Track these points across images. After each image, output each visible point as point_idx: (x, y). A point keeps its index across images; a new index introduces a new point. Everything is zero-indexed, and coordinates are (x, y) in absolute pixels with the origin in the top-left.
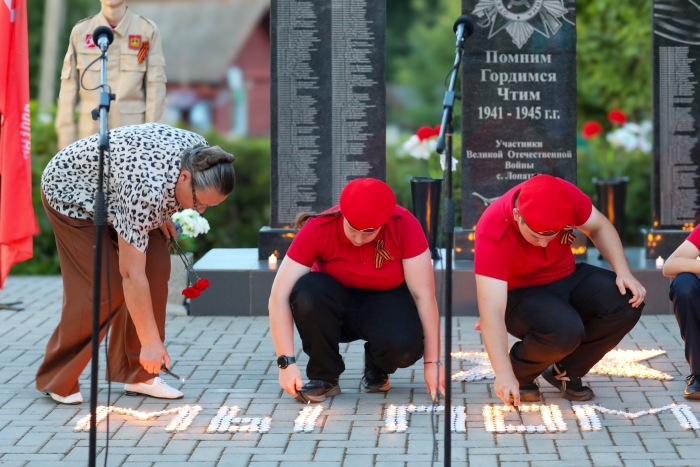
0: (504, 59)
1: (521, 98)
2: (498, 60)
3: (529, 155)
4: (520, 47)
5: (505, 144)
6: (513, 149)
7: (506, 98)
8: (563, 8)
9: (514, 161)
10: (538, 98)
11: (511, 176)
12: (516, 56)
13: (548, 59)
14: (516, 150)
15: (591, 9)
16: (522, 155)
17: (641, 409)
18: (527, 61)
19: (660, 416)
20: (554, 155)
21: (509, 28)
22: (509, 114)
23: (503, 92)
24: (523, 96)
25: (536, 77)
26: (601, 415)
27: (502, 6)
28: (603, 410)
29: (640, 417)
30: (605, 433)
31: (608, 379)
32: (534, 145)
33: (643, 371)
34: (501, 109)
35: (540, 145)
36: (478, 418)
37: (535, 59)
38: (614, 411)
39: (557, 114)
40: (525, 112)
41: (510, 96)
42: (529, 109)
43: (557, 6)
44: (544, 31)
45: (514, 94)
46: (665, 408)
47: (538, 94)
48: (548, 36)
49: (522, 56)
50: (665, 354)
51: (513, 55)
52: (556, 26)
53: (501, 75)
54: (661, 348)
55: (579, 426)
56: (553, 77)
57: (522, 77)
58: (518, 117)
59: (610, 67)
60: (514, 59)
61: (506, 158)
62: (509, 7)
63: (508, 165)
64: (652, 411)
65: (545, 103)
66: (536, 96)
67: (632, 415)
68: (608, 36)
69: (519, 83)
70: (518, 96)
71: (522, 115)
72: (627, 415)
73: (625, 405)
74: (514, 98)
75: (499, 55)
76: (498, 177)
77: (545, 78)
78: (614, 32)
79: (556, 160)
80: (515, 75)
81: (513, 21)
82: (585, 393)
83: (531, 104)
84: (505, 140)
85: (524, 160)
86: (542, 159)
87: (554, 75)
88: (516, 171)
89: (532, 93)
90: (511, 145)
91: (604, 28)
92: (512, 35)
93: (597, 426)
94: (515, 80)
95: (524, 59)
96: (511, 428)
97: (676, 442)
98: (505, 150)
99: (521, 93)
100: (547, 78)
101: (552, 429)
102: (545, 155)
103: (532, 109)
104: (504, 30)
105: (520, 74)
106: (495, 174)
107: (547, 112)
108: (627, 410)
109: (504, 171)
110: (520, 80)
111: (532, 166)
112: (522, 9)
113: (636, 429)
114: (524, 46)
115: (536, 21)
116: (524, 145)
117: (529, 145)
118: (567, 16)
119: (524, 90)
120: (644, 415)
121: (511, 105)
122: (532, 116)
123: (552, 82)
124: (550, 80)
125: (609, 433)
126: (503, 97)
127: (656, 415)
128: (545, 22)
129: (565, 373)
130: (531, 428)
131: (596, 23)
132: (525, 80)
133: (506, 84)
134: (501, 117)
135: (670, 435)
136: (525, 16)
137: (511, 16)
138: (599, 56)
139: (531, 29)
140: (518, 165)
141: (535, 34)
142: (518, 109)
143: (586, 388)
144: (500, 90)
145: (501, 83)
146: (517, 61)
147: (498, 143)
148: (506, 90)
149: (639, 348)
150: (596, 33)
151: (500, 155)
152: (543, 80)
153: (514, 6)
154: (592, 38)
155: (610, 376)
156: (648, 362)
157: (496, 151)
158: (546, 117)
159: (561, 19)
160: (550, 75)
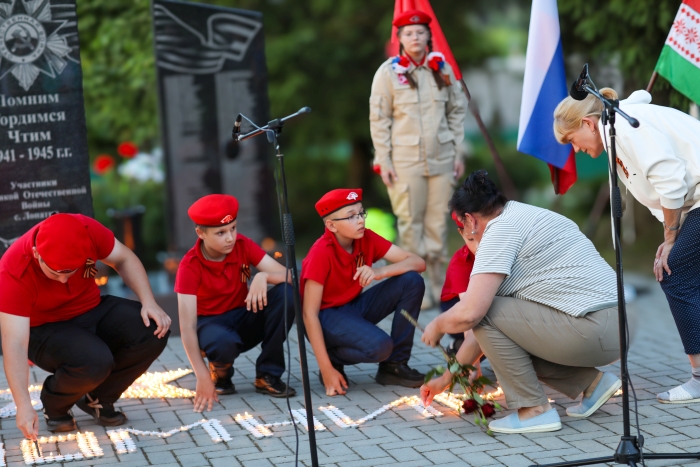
0: (12, 102)
1: (32, 139)
2: (6, 103)
3: (44, 194)
4: (27, 89)
5: (20, 186)
6: (27, 189)
7: (18, 140)
8: (66, 47)
9: (30, 201)
10: (49, 138)
11: (29, 216)
12: (24, 99)
13: (55, 98)
14: (32, 190)
15: (95, 45)
16: (37, 195)
17: (173, 427)
18: (35, 102)
19: (192, 432)
20: (68, 192)
21: (14, 72)
22: (22, 156)
23: (14, 134)
24: (34, 137)
25: (45, 118)
26: (135, 438)
27: (6, 50)
28: (137, 432)
29: (173, 435)
30: (141, 454)
31: (139, 402)
32: (48, 184)
33: (172, 392)
34: (13, 152)
35: (54, 183)
36: (16, 452)
37: (43, 99)
38: (147, 432)
39: (69, 152)
40: (37, 152)
41: (21, 138)
42: (41, 149)
43: (60, 46)
44: (50, 71)
45: (25, 136)
46: (196, 424)
47: (48, 134)
48: (53, 76)
49: (30, 98)
50: (193, 373)
51: (21, 98)
52: (61, 65)
53: (11, 118)
54: (188, 368)
55: (115, 450)
56: (62, 116)
57: (32, 119)
58: (31, 158)
59: (118, 100)
60: (23, 101)
61: (22, 199)
62: (13, 50)
63: (25, 205)
64: (183, 428)
65: (55, 143)
66: (46, 136)
67: (165, 435)
68: (113, 69)
69: (29, 125)
70: (29, 138)
71: (34, 156)
72: (159, 434)
73: (157, 425)
74: (25, 140)
75: (6, 99)
76: (16, 218)
77: (54, 117)
78: (120, 65)
79: (72, 196)
80: (24, 117)
81: (18, 64)
82: (118, 418)
83: (42, 144)
84: (20, 181)
85: (41, 199)
86: (57, 197)
87: (63, 114)
88: (33, 211)
89: (42, 134)
90: (26, 185)
91: (109, 62)
92: (18, 77)
93: (132, 448)
94: (24, 122)
95: (32, 100)
96: (50, 458)
97: (209, 455)
98: (20, 191)
99: (32, 135)
100: (55, 117)
101: (89, 455)
102: (60, 193)
103: (44, 149)
104: (10, 74)
105: (29, 116)
106: (13, 216)
107: (58, 151)
108: (160, 430)
109: (21, 212)
110: (30, 121)
111: (48, 205)
112: (26, 52)
113: (170, 447)
114: (31, 88)
115: (40, 62)
116: (38, 184)
117: (44, 184)
118: (71, 54)
119: (34, 131)
120: (176, 433)
121: (22, 148)
122: (44, 155)
123: (61, 121)
124: (59, 119)
125: (144, 453)
126: (14, 140)
127: (188, 431)
128: (50, 63)
129: (97, 401)
130: (69, 457)
131: (101, 58)
132: (34, 121)
133: (16, 127)
134: (14, 159)
135: (202, 450)
136: (30, 58)
137: (16, 59)
138: (106, 91)
139: (36, 70)
140: (35, 205)
141: (41, 75)
142: (30, 150)
143: (118, 413)
144: (10, 133)
145: (11, 126)
146: (25, 103)
147: (13, 185)
148: (17, 133)
149: (166, 369)
150: (102, 67)
151: (16, 196)
152: (52, 119)
153: (18, 49)
154: (97, 73)
155: (141, 399)
156: (176, 382)
157: (12, 192)
158: (58, 155)
159: (65, 58)
160: (58, 114)
